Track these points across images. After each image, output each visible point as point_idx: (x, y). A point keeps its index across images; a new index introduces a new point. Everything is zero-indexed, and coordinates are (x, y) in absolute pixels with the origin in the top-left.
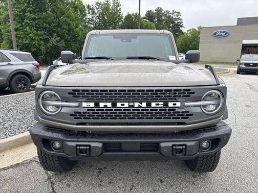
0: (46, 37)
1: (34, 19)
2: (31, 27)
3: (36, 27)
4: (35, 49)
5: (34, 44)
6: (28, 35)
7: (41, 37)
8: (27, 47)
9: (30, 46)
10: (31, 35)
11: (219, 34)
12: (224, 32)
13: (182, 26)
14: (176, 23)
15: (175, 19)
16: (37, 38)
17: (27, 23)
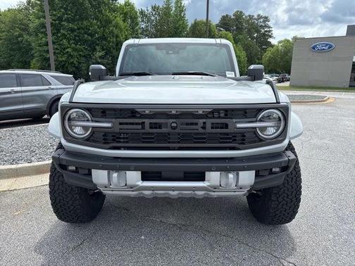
0: (87, 53)
1: (72, 30)
2: (69, 40)
3: (75, 39)
4: (74, 69)
5: (72, 63)
6: (64, 49)
7: (81, 53)
8: (63, 66)
9: (67, 65)
10: (69, 50)
11: (319, 47)
12: (327, 45)
13: (270, 37)
14: (263, 31)
15: (261, 26)
16: (76, 54)
17: (63, 35)
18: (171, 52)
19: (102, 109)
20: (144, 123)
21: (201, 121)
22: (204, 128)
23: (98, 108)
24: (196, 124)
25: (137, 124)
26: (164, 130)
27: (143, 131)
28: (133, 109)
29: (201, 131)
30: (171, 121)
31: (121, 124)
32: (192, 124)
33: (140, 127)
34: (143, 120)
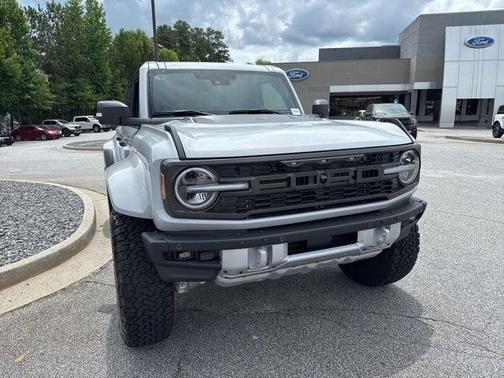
12: (301, 72)
13: (227, 59)
14: (217, 51)
15: (214, 44)
18: (218, 82)
19: (235, 164)
20: (289, 178)
21: (352, 169)
22: (355, 177)
23: (231, 164)
24: (348, 174)
25: (281, 181)
26: (311, 185)
27: (288, 189)
28: (278, 162)
29: (352, 181)
30: (319, 172)
31: (261, 182)
32: (342, 174)
33: (284, 184)
34: (288, 175)
